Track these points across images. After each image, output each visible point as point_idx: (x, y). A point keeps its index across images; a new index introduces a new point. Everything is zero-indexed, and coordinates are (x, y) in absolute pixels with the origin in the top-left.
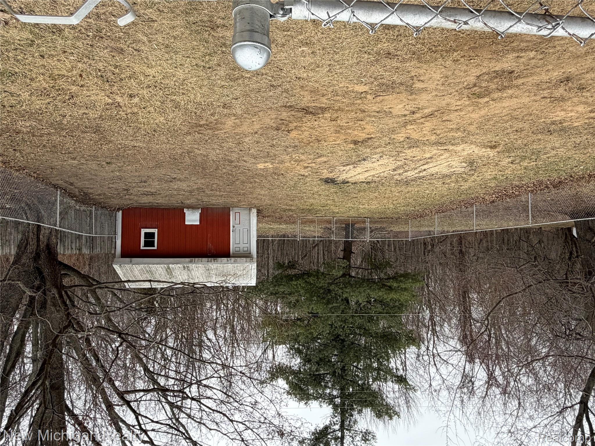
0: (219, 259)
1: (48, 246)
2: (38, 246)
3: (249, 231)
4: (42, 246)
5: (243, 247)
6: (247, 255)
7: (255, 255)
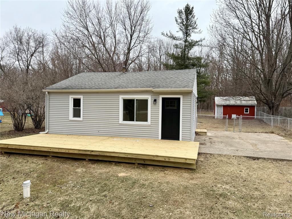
0: (226, 105)
1: (271, 109)
2: (273, 110)
3: (217, 113)
4: (272, 109)
5: (219, 108)
6: (218, 106)
7: (216, 106)
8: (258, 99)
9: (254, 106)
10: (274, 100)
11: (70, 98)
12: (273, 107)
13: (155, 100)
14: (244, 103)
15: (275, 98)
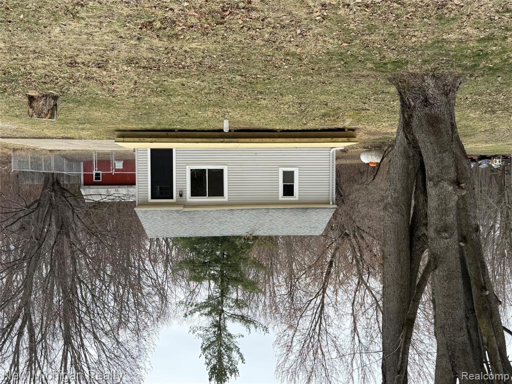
8: (78, 198)
9: (85, 184)
10: (52, 197)
11: (297, 197)
12: (53, 184)
13: (181, 195)
14: (103, 190)
15: (50, 200)
